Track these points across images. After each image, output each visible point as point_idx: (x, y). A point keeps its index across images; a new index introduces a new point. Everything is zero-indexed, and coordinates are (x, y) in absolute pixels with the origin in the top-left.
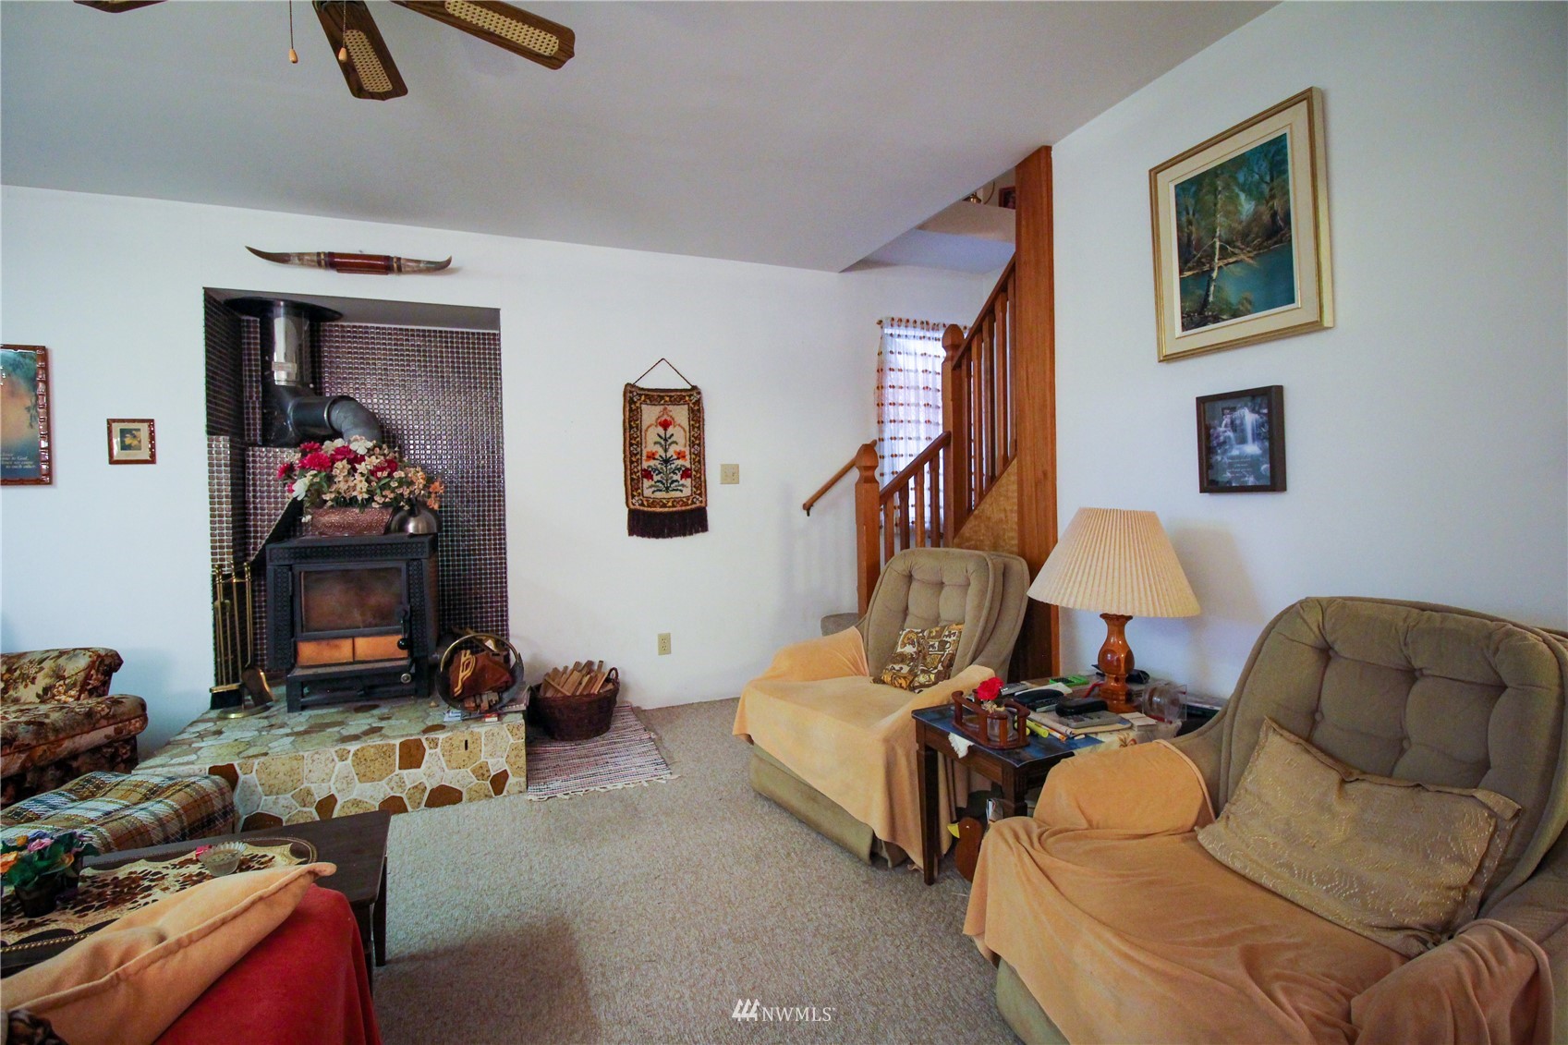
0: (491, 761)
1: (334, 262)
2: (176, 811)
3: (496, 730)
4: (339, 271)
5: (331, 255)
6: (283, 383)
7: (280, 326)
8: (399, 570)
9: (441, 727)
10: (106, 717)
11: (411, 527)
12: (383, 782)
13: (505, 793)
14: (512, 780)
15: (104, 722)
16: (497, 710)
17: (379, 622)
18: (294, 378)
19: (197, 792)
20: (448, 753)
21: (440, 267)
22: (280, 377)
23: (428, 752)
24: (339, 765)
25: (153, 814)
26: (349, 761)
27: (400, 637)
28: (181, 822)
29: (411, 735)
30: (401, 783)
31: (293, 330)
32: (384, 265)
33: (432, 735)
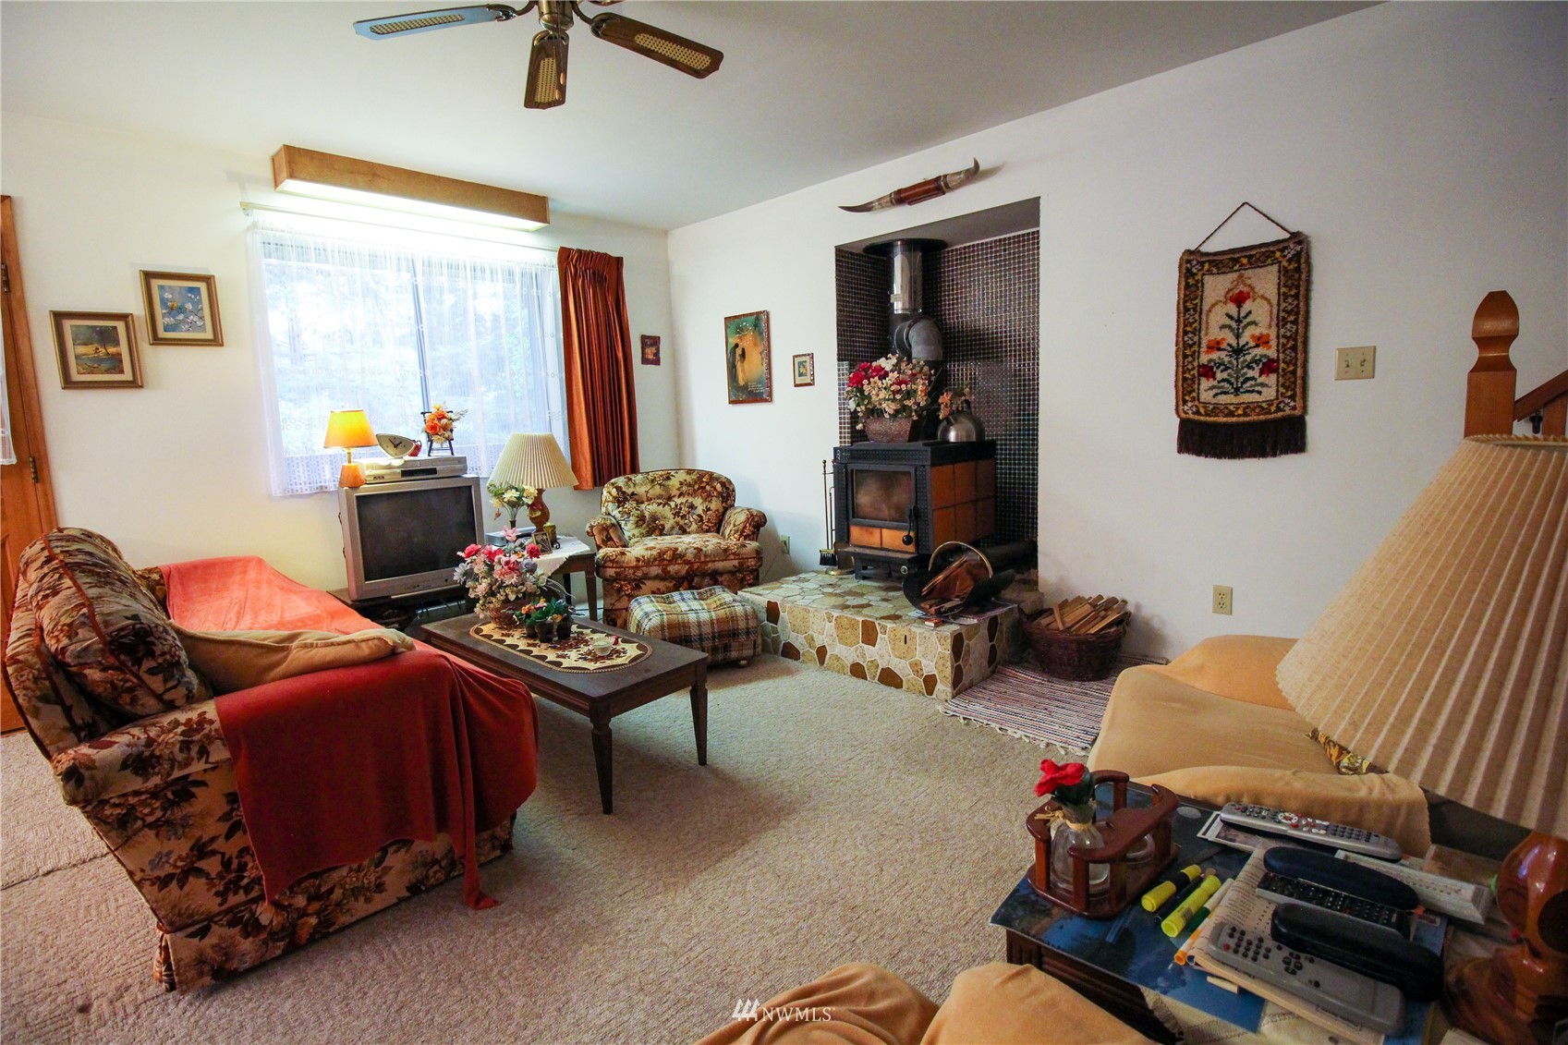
0: (924, 662)
1: (904, 197)
2: (712, 620)
3: (929, 634)
4: (910, 203)
5: (899, 192)
8: (909, 473)
9: (895, 618)
10: (734, 554)
11: (952, 436)
12: (853, 649)
13: (932, 696)
14: (939, 687)
15: (732, 557)
16: (942, 618)
17: (896, 520)
19: (731, 613)
20: (893, 641)
21: (974, 173)
23: (879, 635)
24: (828, 624)
25: (698, 617)
26: (833, 624)
27: (906, 533)
29: (871, 616)
30: (863, 655)
32: (936, 187)
33: (883, 622)
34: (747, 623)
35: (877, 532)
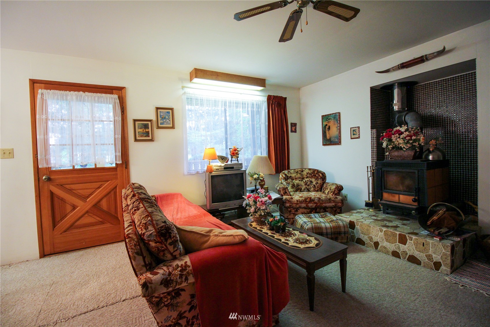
0: (434, 255)
1: (404, 66)
2: (331, 227)
3: (436, 244)
4: (407, 68)
5: (403, 64)
6: (397, 110)
7: (396, 92)
8: (414, 173)
9: (416, 234)
10: (333, 201)
11: (431, 157)
12: (394, 245)
13: (440, 271)
14: (443, 267)
15: (332, 202)
16: (442, 237)
17: (408, 191)
18: (400, 107)
19: (338, 225)
20: (416, 244)
21: (442, 52)
22: (396, 108)
23: (408, 241)
24: (380, 233)
25: (325, 225)
26: (383, 233)
27: (414, 197)
28: (331, 230)
29: (403, 232)
30: (399, 248)
31: (400, 91)
32: (421, 60)
33: (411, 236)
34: (345, 229)
35: (397, 196)
